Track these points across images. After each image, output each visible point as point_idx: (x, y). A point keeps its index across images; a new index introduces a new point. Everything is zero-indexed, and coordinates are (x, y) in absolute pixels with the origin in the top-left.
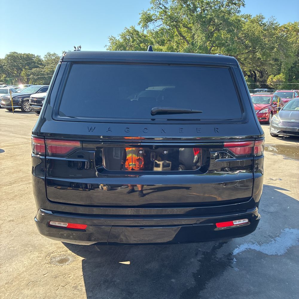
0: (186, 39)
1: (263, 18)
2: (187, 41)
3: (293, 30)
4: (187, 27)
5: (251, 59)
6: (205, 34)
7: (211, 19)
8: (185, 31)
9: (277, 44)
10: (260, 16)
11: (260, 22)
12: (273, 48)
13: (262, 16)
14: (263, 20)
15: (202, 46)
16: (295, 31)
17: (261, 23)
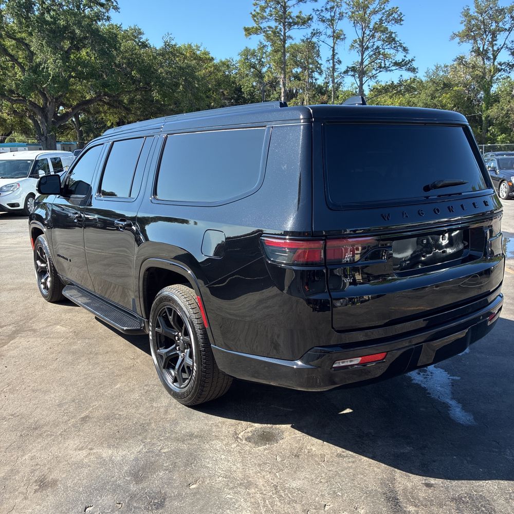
0: (17, 60)
1: (140, 33)
2: (19, 64)
3: (192, 57)
4: (15, 39)
5: (140, 102)
6: (60, 54)
7: (66, 28)
8: (13, 45)
9: (183, 79)
10: (135, 30)
11: (137, 40)
12: (177, 85)
13: (139, 29)
14: (141, 36)
15: (58, 76)
16: (195, 59)
17: (139, 40)
